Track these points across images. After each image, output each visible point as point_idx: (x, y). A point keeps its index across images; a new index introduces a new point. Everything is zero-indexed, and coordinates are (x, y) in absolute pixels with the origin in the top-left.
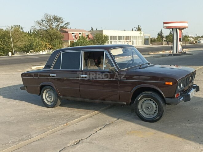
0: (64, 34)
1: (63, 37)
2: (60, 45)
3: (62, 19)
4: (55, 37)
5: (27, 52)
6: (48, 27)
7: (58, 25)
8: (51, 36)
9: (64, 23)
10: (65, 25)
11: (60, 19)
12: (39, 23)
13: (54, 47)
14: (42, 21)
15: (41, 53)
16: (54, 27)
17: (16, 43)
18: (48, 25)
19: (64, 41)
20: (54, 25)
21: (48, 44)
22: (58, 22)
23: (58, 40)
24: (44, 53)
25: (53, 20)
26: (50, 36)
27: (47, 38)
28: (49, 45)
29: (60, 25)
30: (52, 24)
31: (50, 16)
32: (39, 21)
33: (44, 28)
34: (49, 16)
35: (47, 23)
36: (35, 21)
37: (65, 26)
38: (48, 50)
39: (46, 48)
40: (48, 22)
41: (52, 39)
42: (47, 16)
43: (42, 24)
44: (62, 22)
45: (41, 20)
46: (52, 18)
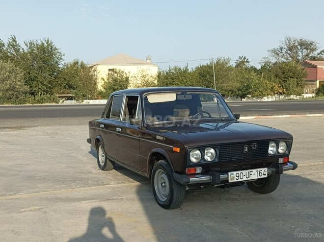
0: (308, 70)
1: (305, 75)
2: (297, 88)
3: (314, 44)
4: (291, 74)
5: (243, 96)
6: (290, 58)
7: (307, 55)
8: (285, 73)
9: (319, 51)
10: (319, 54)
11: (311, 44)
12: (276, 52)
13: (286, 91)
14: (281, 49)
15: (265, 99)
16: (300, 58)
17: (221, 83)
18: (289, 54)
19: (307, 81)
20: (301, 55)
21: (276, 86)
22: (307, 49)
23: (295, 79)
24: (270, 100)
25: (299, 47)
26: (283, 73)
27: (276, 76)
28: (279, 87)
29: (311, 55)
30: (297, 53)
31: (294, 41)
32: (276, 48)
33: (283, 59)
34: (292, 40)
35: (289, 52)
36: (268, 51)
37: (318, 56)
38: (276, 95)
39: (273, 91)
40: (290, 50)
41: (285, 78)
42: (289, 41)
43: (281, 54)
44: (313, 50)
45: (279, 48)
46: (296, 44)
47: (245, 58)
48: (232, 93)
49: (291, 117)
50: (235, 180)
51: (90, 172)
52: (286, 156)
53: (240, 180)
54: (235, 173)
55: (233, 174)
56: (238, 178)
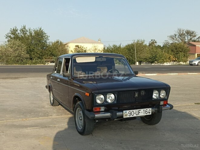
0: (191, 47)
1: (189, 51)
2: (184, 58)
3: (195, 33)
4: (181, 50)
5: (152, 62)
6: (181, 41)
7: (191, 39)
8: (177, 49)
9: (197, 37)
10: (197, 39)
11: (193, 33)
12: (172, 37)
13: (177, 59)
14: (175, 35)
15: (165, 64)
16: (186, 41)
17: (139, 54)
18: (180, 38)
19: (190, 54)
20: (187, 39)
21: (172, 57)
22: (191, 36)
23: (183, 53)
24: (168, 64)
25: (186, 34)
26: (176, 49)
27: (172, 51)
28: (173, 57)
29: (193, 39)
30: (184, 38)
31: (183, 31)
32: (172, 35)
33: (176, 41)
34: (181, 30)
35: (180, 37)
36: (168, 36)
37: (197, 40)
38: (172, 62)
39: (170, 60)
40: (180, 36)
41: (177, 52)
42: (180, 31)
43: (175, 39)
44: (195, 36)
45: (174, 35)
46: (184, 33)
47: (154, 40)
48: (146, 60)
49: (178, 75)
50: (128, 117)
51: (43, 107)
52: (165, 100)
53: (131, 116)
54: (128, 111)
55: (126, 112)
56: (130, 115)
